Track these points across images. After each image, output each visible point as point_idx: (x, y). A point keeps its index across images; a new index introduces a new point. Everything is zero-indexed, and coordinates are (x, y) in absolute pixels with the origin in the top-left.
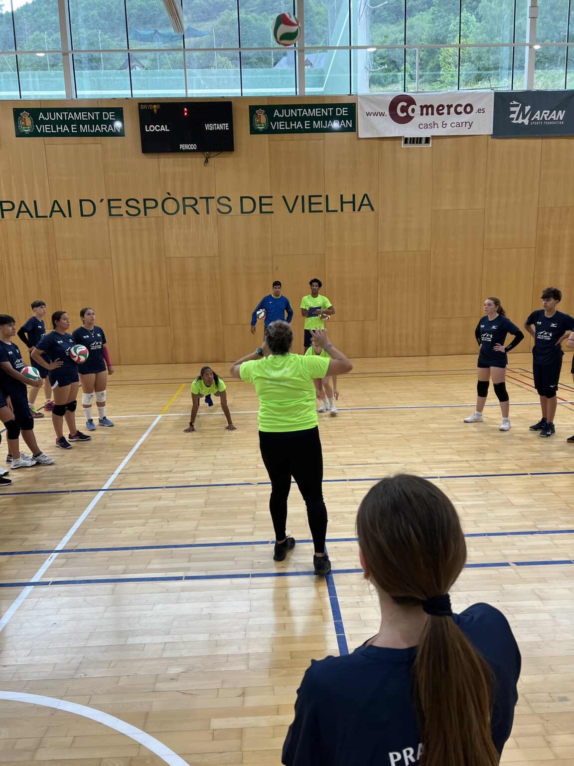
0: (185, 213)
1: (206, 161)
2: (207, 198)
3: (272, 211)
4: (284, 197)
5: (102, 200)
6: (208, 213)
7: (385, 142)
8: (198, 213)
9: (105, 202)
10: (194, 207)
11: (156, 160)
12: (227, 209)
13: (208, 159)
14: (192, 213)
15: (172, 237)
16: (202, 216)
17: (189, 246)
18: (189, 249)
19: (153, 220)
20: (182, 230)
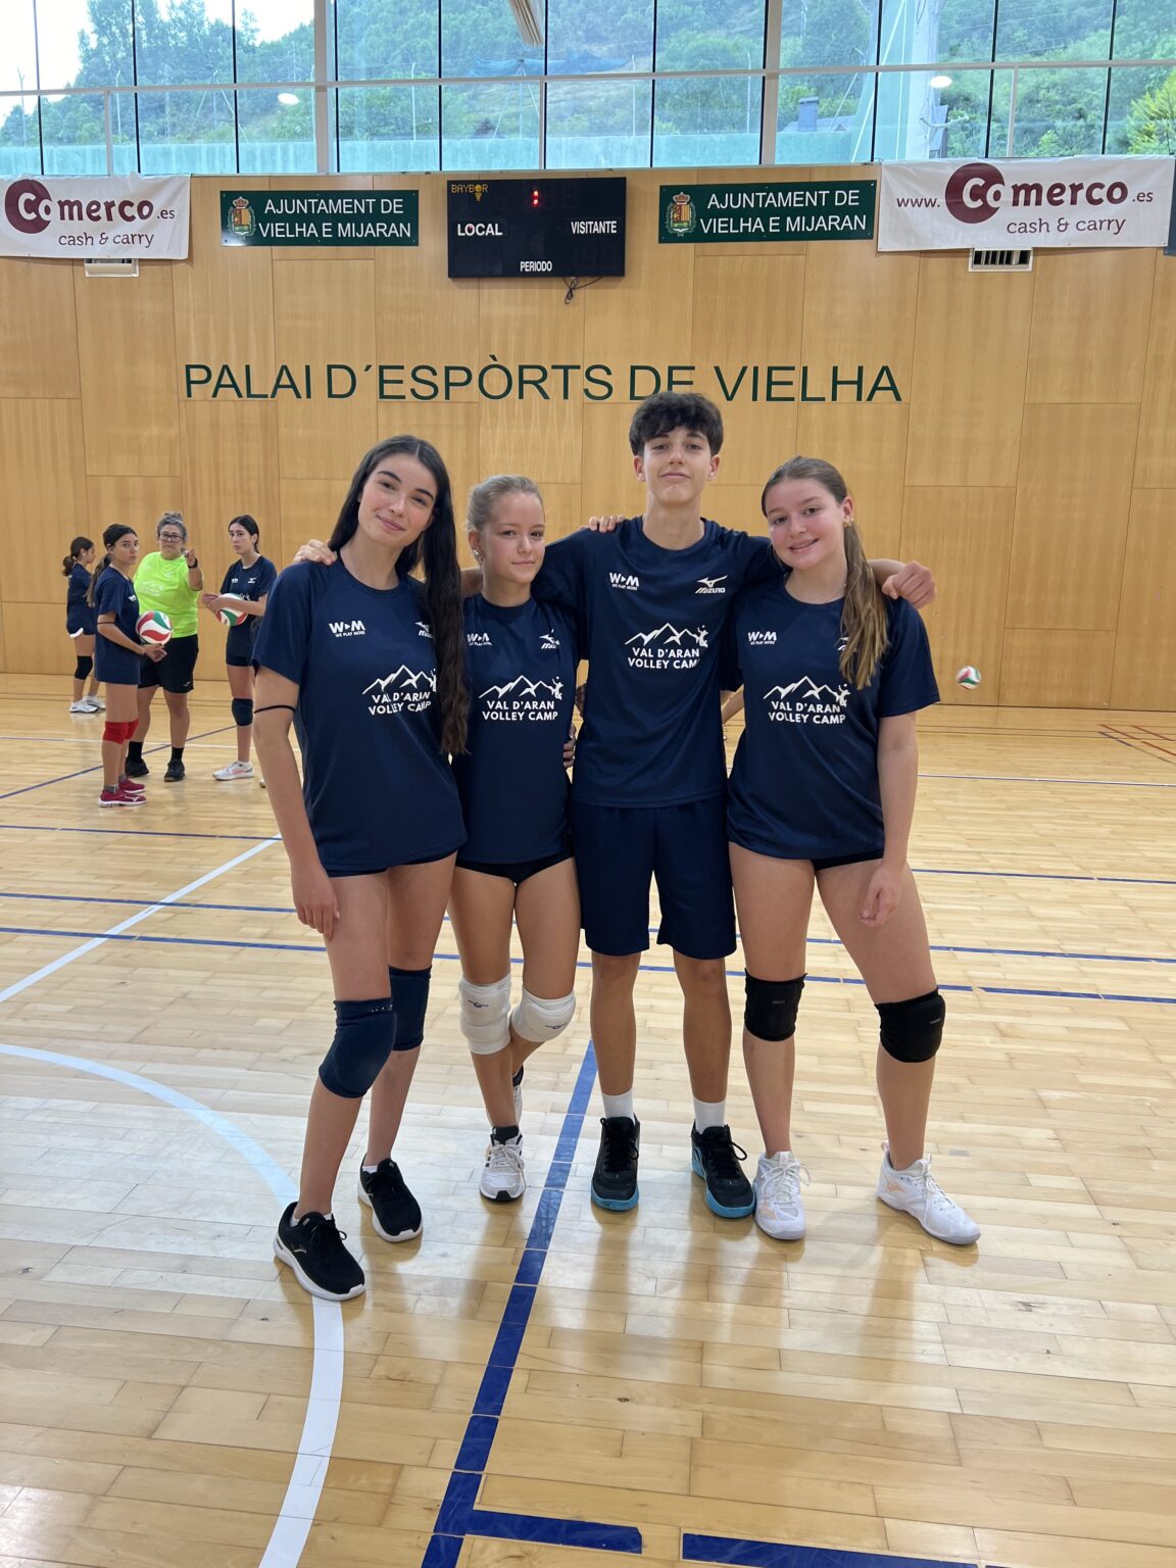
0: (521, 396)
1: (570, 296)
2: (566, 368)
4: (717, 369)
5: (368, 368)
6: (566, 397)
7: (933, 261)
8: (546, 397)
9: (375, 370)
10: (541, 384)
11: (475, 291)
12: (602, 391)
13: (574, 292)
14: (536, 396)
15: (493, 443)
16: (554, 403)
17: (525, 461)
18: (525, 467)
19: (460, 408)
20: (515, 430)
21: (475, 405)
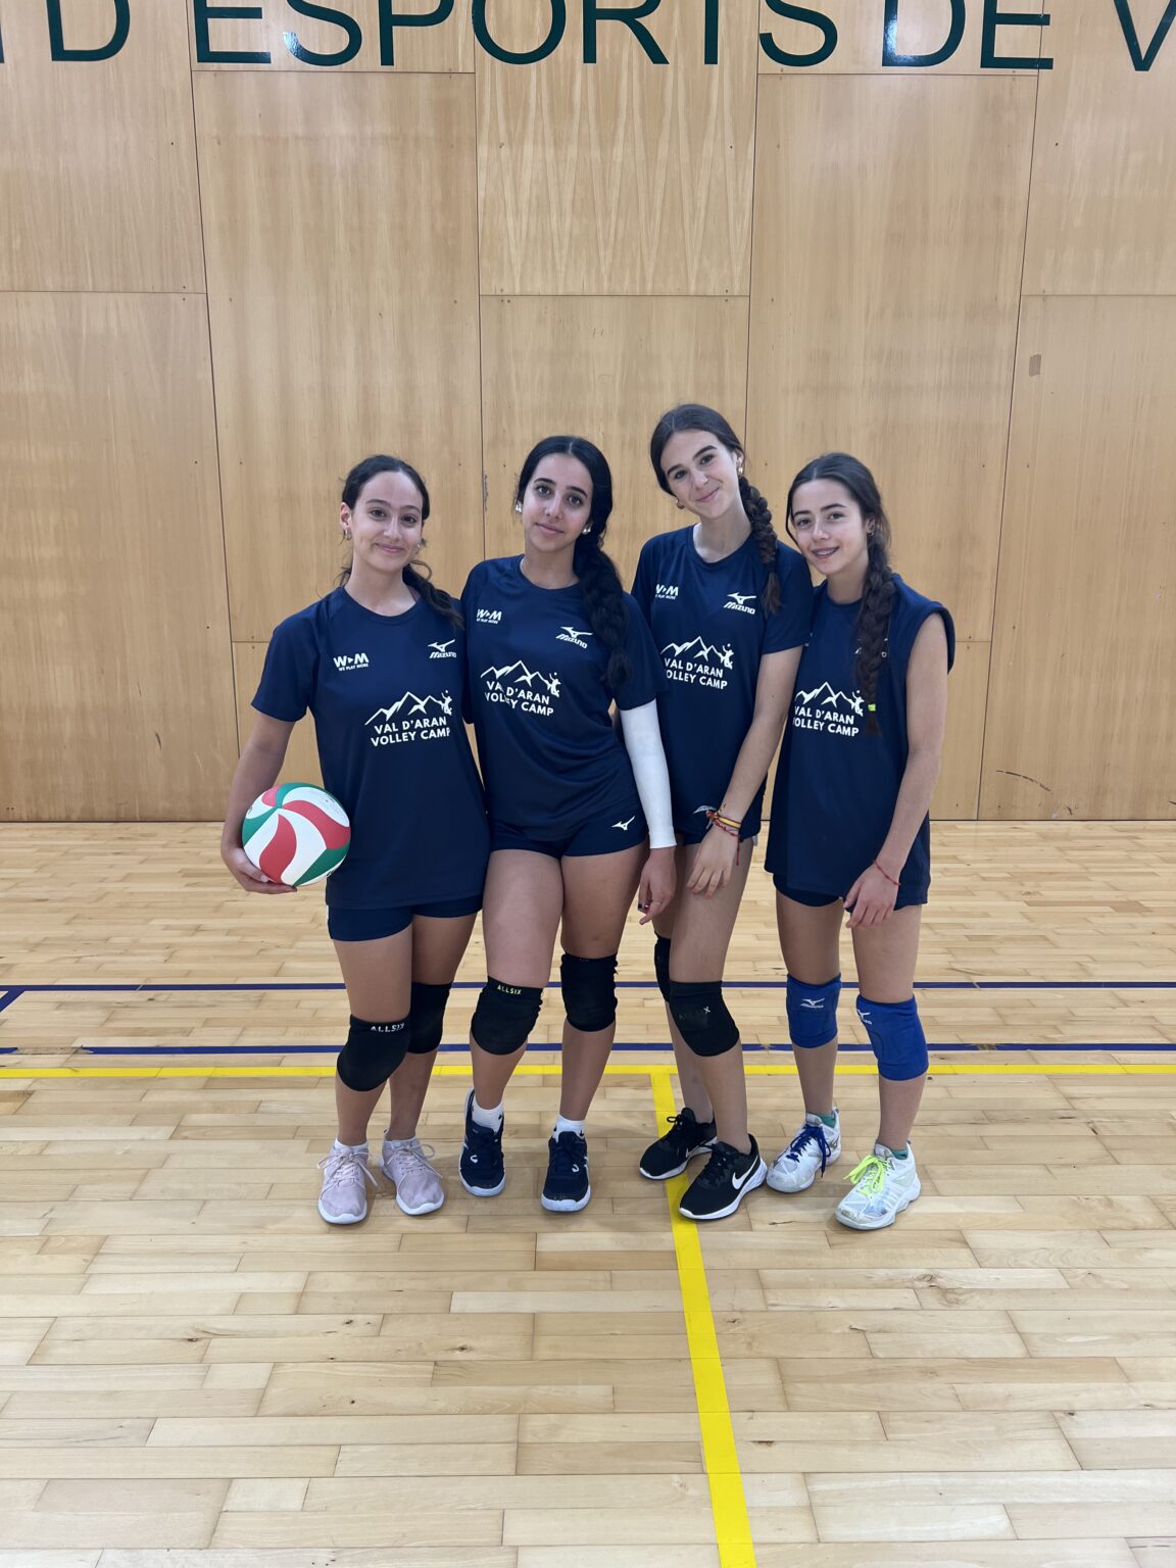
0: (590, 55)
3: (1045, 56)
6: (711, 57)
8: (657, 57)
10: (643, 21)
12: (808, 39)
14: (630, 55)
15: (516, 188)
16: (680, 77)
17: (601, 236)
18: (602, 254)
19: (423, 86)
20: (573, 151)
21: (466, 80)
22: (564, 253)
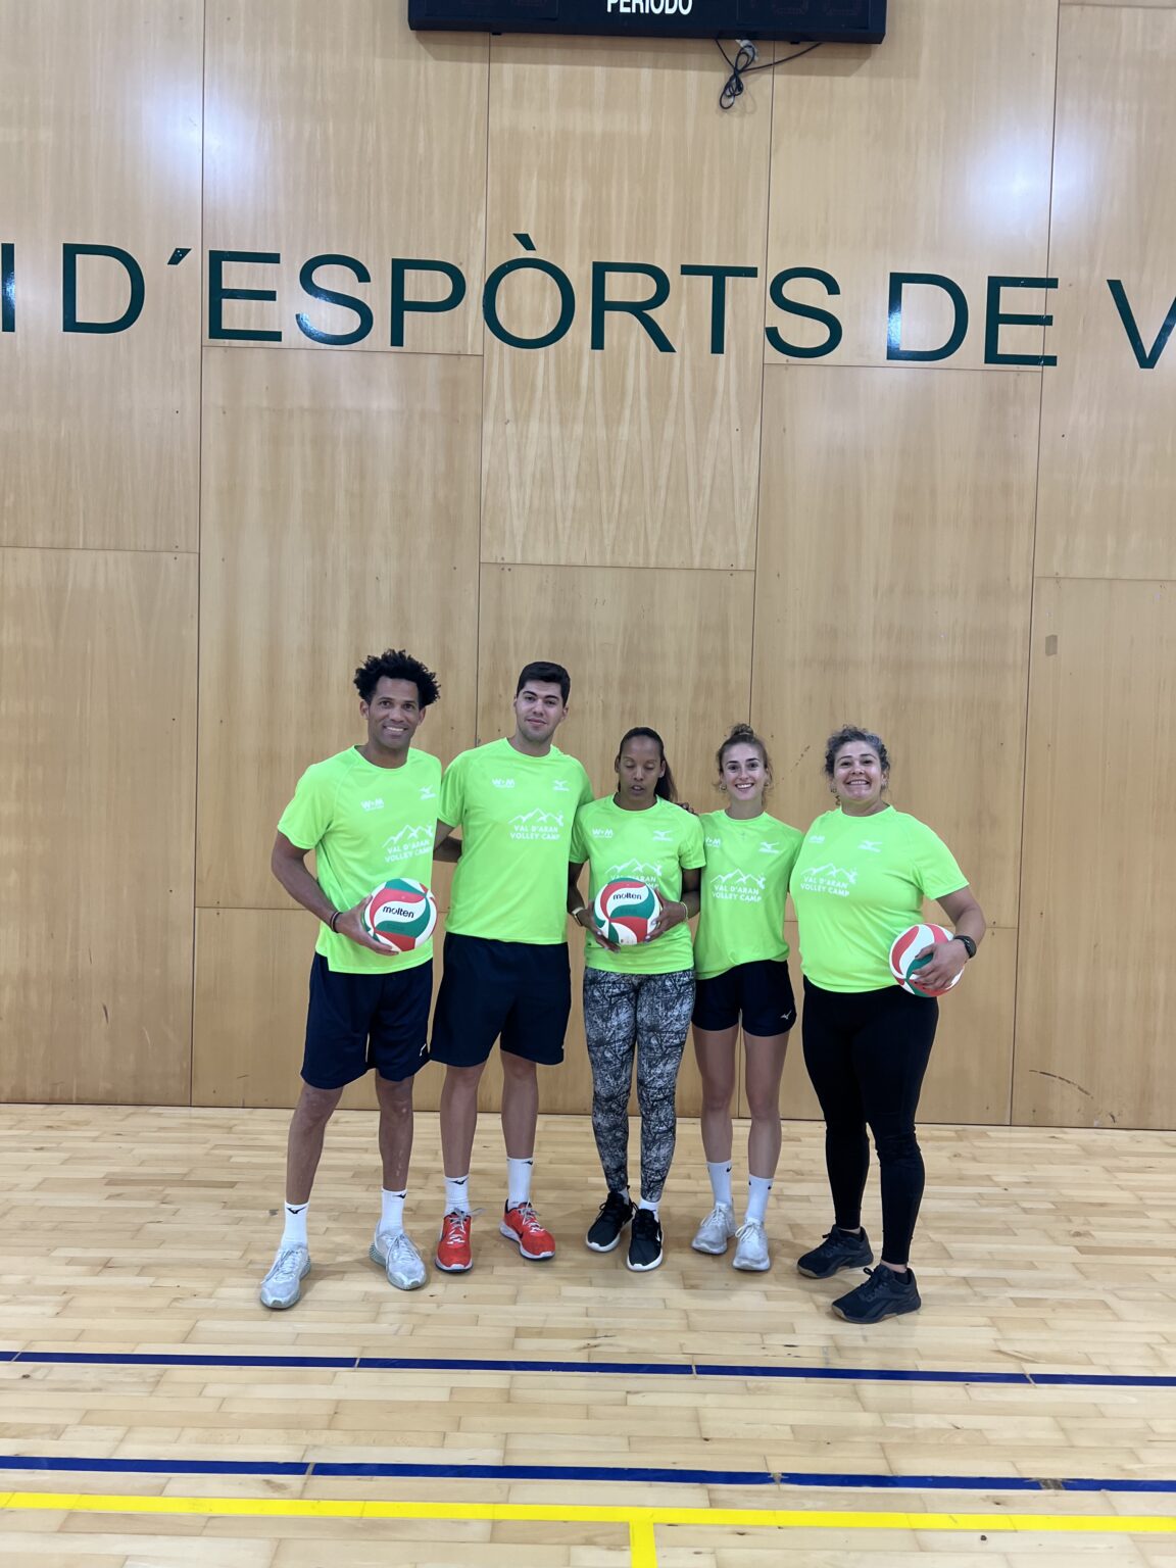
0: (598, 342)
1: (734, 87)
2: (719, 275)
3: (1050, 353)
4: (1116, 287)
5: (178, 256)
6: (717, 346)
8: (664, 345)
9: (196, 265)
10: (651, 313)
11: (477, 68)
12: (814, 333)
13: (745, 80)
14: (638, 343)
15: (521, 461)
16: (687, 363)
17: (604, 511)
18: (605, 526)
19: (431, 368)
20: (578, 429)
21: (472, 361)
22: (568, 524)
